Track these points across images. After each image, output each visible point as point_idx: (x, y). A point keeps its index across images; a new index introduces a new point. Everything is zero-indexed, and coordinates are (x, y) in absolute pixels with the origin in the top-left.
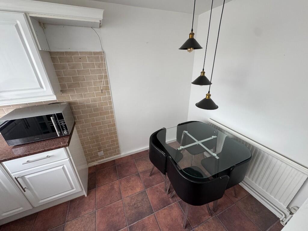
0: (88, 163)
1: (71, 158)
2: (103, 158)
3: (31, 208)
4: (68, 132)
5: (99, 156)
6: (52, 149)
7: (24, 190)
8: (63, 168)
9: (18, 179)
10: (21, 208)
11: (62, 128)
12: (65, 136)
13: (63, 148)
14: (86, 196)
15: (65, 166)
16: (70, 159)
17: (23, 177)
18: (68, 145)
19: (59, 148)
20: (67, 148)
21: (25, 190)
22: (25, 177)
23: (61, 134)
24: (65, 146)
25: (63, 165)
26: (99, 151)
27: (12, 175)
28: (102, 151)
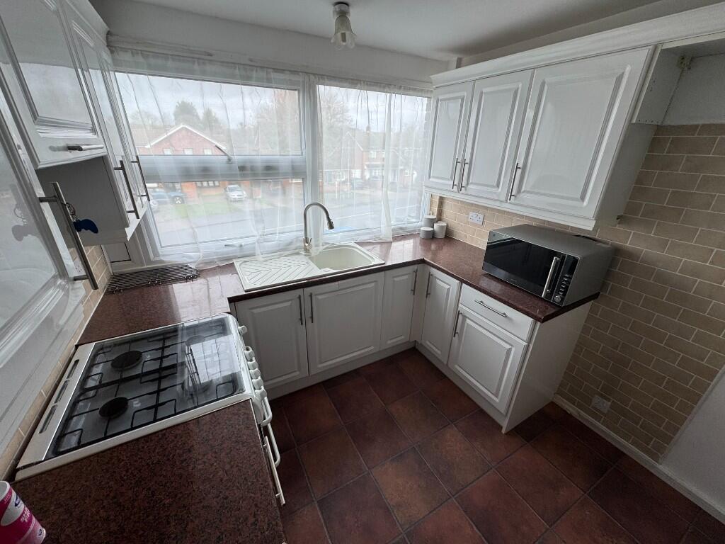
0: (558, 394)
1: (531, 346)
2: (598, 418)
3: (445, 363)
4: (562, 299)
5: (593, 404)
6: (516, 308)
7: (455, 333)
8: (509, 351)
9: (460, 316)
10: (439, 352)
11: (560, 287)
12: (553, 304)
13: (532, 319)
14: (504, 431)
15: (513, 349)
16: (528, 346)
17: (465, 317)
18: (543, 321)
19: (527, 314)
20: (539, 324)
21: (456, 335)
22: (467, 320)
23: (549, 295)
24: (536, 319)
25: (512, 346)
26: (601, 396)
27: (460, 305)
28: (609, 400)
